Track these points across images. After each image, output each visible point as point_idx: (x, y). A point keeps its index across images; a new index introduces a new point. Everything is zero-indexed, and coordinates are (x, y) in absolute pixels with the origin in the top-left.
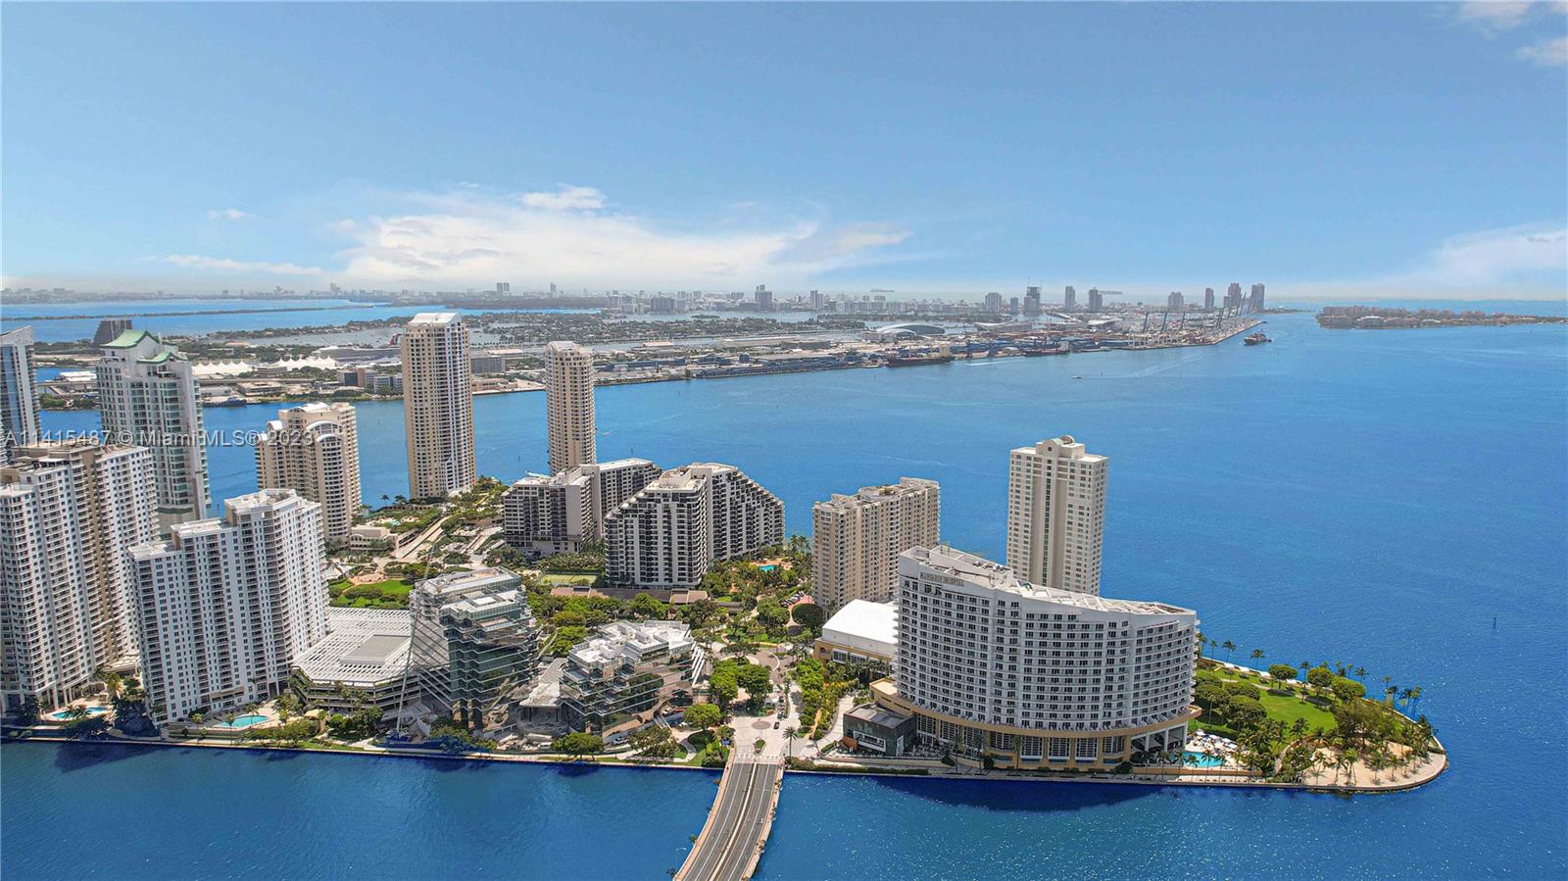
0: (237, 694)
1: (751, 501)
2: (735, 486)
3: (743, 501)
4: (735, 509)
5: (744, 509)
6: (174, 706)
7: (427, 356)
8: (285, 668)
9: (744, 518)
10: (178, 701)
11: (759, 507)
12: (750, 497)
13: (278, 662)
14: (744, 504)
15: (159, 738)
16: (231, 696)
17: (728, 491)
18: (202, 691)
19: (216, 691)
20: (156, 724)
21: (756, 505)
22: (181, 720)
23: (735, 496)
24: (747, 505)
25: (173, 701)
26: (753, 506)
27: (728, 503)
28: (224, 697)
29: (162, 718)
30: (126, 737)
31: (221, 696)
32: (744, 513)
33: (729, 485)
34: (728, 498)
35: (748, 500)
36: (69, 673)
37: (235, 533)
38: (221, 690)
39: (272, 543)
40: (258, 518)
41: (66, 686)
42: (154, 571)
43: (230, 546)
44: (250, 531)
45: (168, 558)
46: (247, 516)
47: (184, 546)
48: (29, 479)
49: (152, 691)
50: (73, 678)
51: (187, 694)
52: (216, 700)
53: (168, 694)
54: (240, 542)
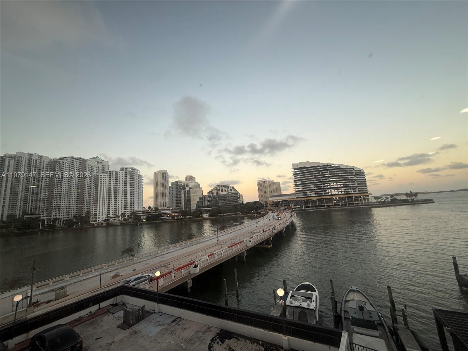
0: (117, 217)
2: (234, 190)
7: (160, 177)
8: (132, 212)
10: (101, 216)
13: (130, 209)
15: (94, 226)
18: (108, 215)
22: (101, 222)
25: (99, 217)
28: (114, 217)
36: (67, 215)
37: (123, 173)
38: (113, 215)
39: (132, 177)
40: (129, 170)
41: (65, 219)
42: (100, 178)
43: (121, 175)
44: (127, 173)
45: (104, 175)
46: (127, 169)
47: (109, 173)
48: (67, 160)
49: (93, 212)
50: (68, 217)
51: (103, 215)
52: (111, 218)
53: (98, 214)
54: (124, 175)
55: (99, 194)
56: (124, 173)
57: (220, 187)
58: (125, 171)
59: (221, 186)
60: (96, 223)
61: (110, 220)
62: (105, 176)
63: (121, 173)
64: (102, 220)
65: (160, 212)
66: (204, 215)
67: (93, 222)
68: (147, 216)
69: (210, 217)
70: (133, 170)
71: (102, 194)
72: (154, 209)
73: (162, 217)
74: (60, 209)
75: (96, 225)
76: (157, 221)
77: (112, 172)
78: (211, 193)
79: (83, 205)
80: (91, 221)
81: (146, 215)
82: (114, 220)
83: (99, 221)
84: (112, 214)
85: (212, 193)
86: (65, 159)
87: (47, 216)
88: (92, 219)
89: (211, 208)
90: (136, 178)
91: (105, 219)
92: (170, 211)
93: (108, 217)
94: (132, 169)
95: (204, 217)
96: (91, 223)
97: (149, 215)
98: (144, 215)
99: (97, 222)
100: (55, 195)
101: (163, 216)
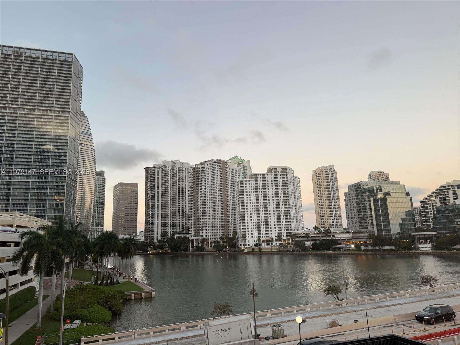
6: (249, 242)
7: (322, 179)
10: (250, 239)
15: (244, 252)
18: (259, 237)
22: (251, 247)
25: (249, 239)
28: (267, 241)
29: (244, 245)
36: (213, 236)
37: (271, 175)
38: (265, 238)
39: (285, 180)
40: (279, 170)
41: (212, 240)
42: (244, 185)
43: (270, 180)
44: (277, 175)
45: (249, 181)
46: (276, 169)
47: (254, 177)
48: (208, 164)
49: (242, 233)
50: (215, 238)
51: (253, 237)
52: (263, 241)
53: (247, 236)
54: (273, 178)
55: (245, 207)
56: (273, 176)
57: (449, 189)
58: (274, 172)
59: (452, 186)
60: (246, 248)
61: (262, 244)
62: (250, 183)
63: (269, 176)
64: (252, 245)
65: (333, 236)
66: (420, 246)
67: (243, 247)
68: (313, 242)
69: (435, 251)
70: (285, 171)
71: (249, 207)
72: (323, 231)
73: (338, 246)
74: (206, 227)
75: (246, 251)
76: (331, 252)
77: (258, 175)
78: (428, 203)
79: (228, 223)
80: (240, 245)
81: (312, 240)
82: (268, 244)
83: (249, 245)
84: (263, 237)
85: (431, 202)
86: (206, 163)
87: (195, 236)
88: (241, 242)
89: (435, 233)
90: (290, 181)
91: (256, 243)
92: (350, 236)
93: (259, 240)
94: (283, 169)
95: (421, 249)
96: (241, 247)
97: (316, 240)
98: (309, 240)
99: (247, 246)
100: (200, 209)
101: (340, 244)
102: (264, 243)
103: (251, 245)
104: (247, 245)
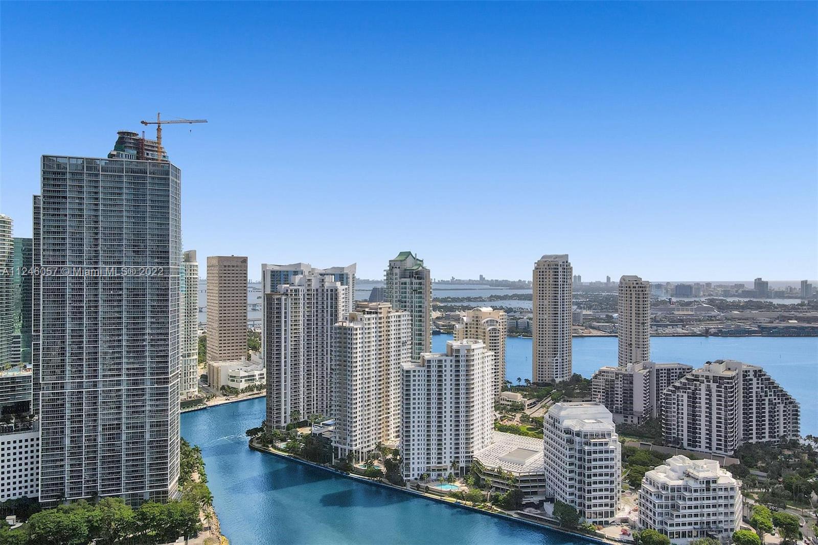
0: (444, 469)
1: (773, 397)
2: (760, 381)
3: (766, 396)
4: (760, 401)
5: (767, 402)
6: (413, 470)
8: (470, 458)
9: (767, 410)
10: (416, 466)
11: (779, 403)
12: (772, 393)
13: (466, 452)
14: (767, 399)
15: (405, 488)
16: (441, 470)
17: (755, 386)
18: (428, 463)
19: (434, 465)
20: (405, 478)
21: (777, 401)
22: (416, 479)
23: (760, 390)
24: (769, 399)
26: (774, 401)
27: (754, 395)
28: (438, 470)
29: (406, 476)
30: (390, 484)
31: (437, 469)
32: (767, 406)
33: (755, 381)
34: (754, 390)
35: (771, 395)
36: (367, 442)
41: (365, 450)
51: (420, 463)
52: (433, 470)
53: (411, 460)
60: (409, 481)
61: (431, 475)
64: (418, 475)
75: (409, 487)
83: (413, 475)
84: (434, 463)
88: (402, 470)
91: (422, 472)
100: (348, 401)
102: (434, 473)
103: (416, 476)
104: (411, 475)
